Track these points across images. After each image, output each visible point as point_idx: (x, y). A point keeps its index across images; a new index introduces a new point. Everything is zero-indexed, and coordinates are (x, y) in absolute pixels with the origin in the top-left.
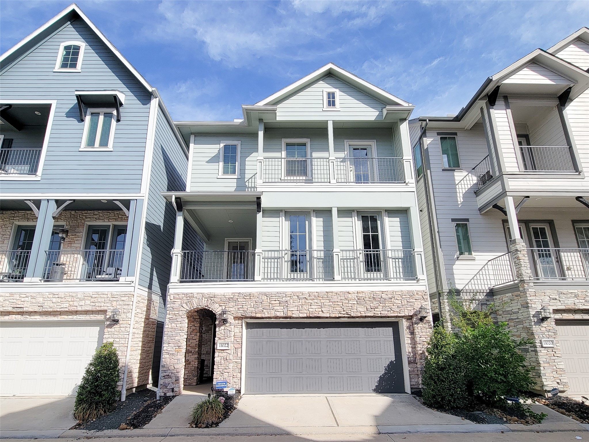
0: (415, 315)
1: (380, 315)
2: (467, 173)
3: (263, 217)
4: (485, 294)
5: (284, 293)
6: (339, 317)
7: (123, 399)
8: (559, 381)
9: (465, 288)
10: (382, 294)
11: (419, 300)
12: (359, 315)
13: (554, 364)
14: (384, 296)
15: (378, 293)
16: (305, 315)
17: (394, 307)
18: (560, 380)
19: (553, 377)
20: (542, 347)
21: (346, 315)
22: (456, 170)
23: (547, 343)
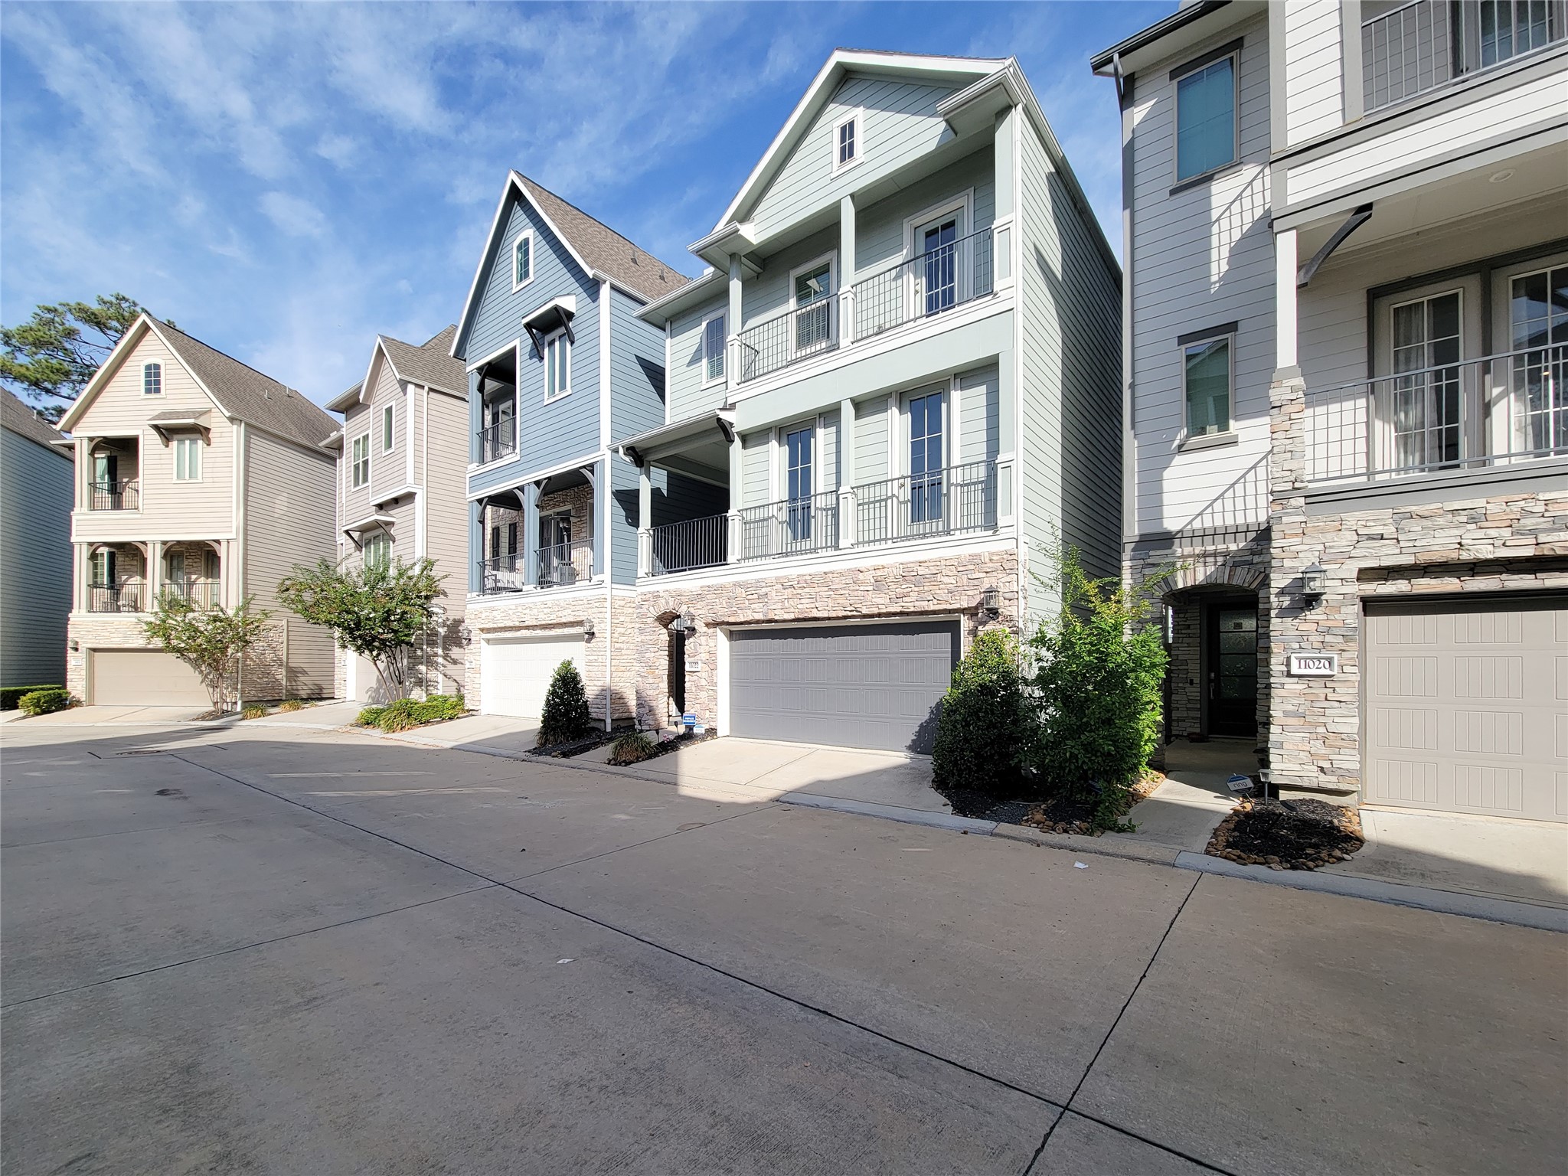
0: (981, 604)
1: (912, 609)
2: (1259, 169)
3: (744, 447)
4: (1251, 536)
5: (763, 580)
6: (845, 617)
7: (609, 729)
8: (1326, 765)
9: (1189, 527)
10: (919, 568)
11: (995, 574)
12: (875, 611)
13: (1322, 719)
14: (922, 571)
15: (912, 565)
16: (792, 616)
17: (941, 591)
18: (1332, 763)
19: (1307, 754)
20: (1289, 675)
21: (855, 613)
22: (1216, 177)
23: (1311, 666)
